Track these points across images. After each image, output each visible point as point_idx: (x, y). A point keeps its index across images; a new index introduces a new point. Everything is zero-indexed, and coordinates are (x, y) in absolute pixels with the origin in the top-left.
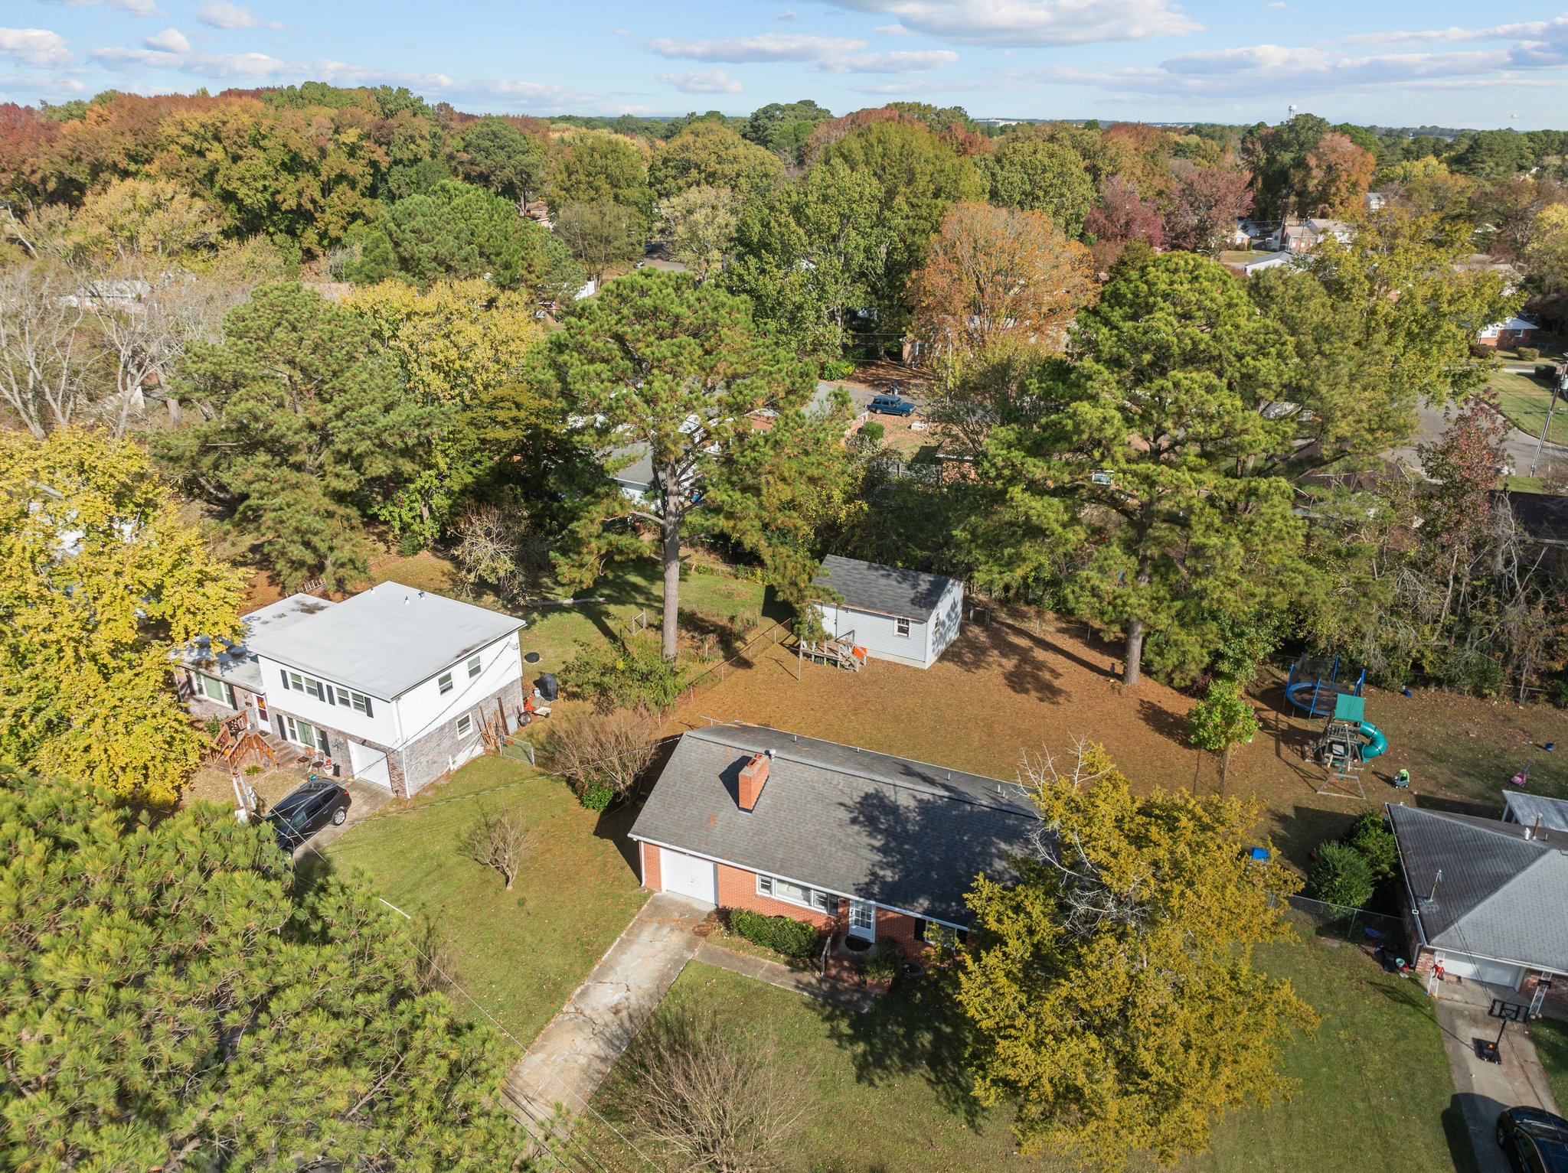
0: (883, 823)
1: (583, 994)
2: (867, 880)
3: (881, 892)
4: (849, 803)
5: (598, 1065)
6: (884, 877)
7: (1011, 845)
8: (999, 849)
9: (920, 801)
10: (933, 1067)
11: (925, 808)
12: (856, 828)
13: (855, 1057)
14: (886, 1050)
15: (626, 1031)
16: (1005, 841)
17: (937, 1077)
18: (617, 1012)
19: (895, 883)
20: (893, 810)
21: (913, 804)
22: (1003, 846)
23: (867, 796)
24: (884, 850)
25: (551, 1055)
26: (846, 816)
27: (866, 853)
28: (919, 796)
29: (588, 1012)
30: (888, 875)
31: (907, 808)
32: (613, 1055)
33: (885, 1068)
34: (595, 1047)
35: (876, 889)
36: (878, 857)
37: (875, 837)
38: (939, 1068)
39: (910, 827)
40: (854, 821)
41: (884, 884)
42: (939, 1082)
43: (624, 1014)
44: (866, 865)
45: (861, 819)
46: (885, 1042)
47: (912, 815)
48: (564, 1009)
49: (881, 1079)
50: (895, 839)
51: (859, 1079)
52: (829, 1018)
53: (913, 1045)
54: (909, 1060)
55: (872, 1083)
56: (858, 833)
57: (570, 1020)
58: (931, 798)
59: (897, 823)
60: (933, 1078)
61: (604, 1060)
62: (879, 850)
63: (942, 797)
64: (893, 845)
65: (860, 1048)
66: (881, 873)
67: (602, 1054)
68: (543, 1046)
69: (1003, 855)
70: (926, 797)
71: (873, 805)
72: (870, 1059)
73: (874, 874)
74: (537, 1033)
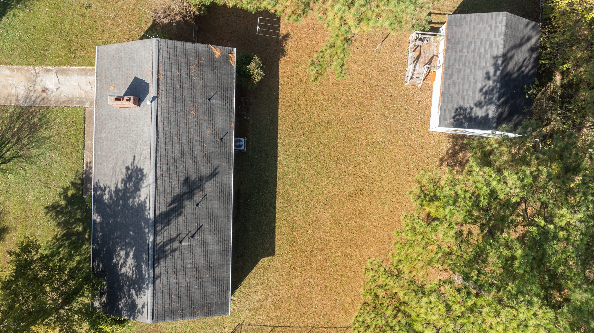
0: (130, 185)
1: (47, 71)
2: (102, 186)
3: (98, 196)
4: (136, 162)
5: (14, 99)
6: (105, 194)
7: (133, 258)
8: (130, 252)
9: (145, 202)
10: (64, 235)
11: (142, 207)
12: (124, 171)
13: (57, 202)
14: (66, 213)
15: (34, 101)
16: (134, 254)
17: (59, 239)
18: (43, 91)
19: (103, 201)
20: (137, 189)
21: (142, 198)
22: (132, 254)
23: (141, 170)
24: (117, 191)
25: (11, 77)
26: (129, 164)
27: (114, 181)
28: (147, 201)
29: (39, 79)
30: (106, 197)
31: (140, 196)
32: (21, 103)
33: (57, 216)
34: (22, 92)
35: (99, 193)
36: (113, 189)
37: (122, 183)
38: (65, 238)
39: (131, 200)
40: (128, 168)
41: (102, 195)
42: (58, 240)
43: (44, 95)
44: (108, 183)
45: (129, 172)
46: (70, 212)
47: (137, 200)
48: (36, 68)
49: (51, 216)
50: (123, 194)
51: (47, 208)
52: (73, 184)
53: (73, 224)
54: (65, 224)
55: (47, 213)
56: (122, 173)
57: (32, 74)
58: (148, 208)
59: (132, 192)
60: (59, 236)
61: (17, 100)
62: (116, 187)
63: (149, 213)
64: (121, 194)
65: (63, 203)
66: (106, 192)
67: (20, 97)
68: (14, 71)
69: (127, 255)
70: (147, 205)
71: (138, 175)
72: (59, 209)
73: (105, 189)
74: (19, 64)
